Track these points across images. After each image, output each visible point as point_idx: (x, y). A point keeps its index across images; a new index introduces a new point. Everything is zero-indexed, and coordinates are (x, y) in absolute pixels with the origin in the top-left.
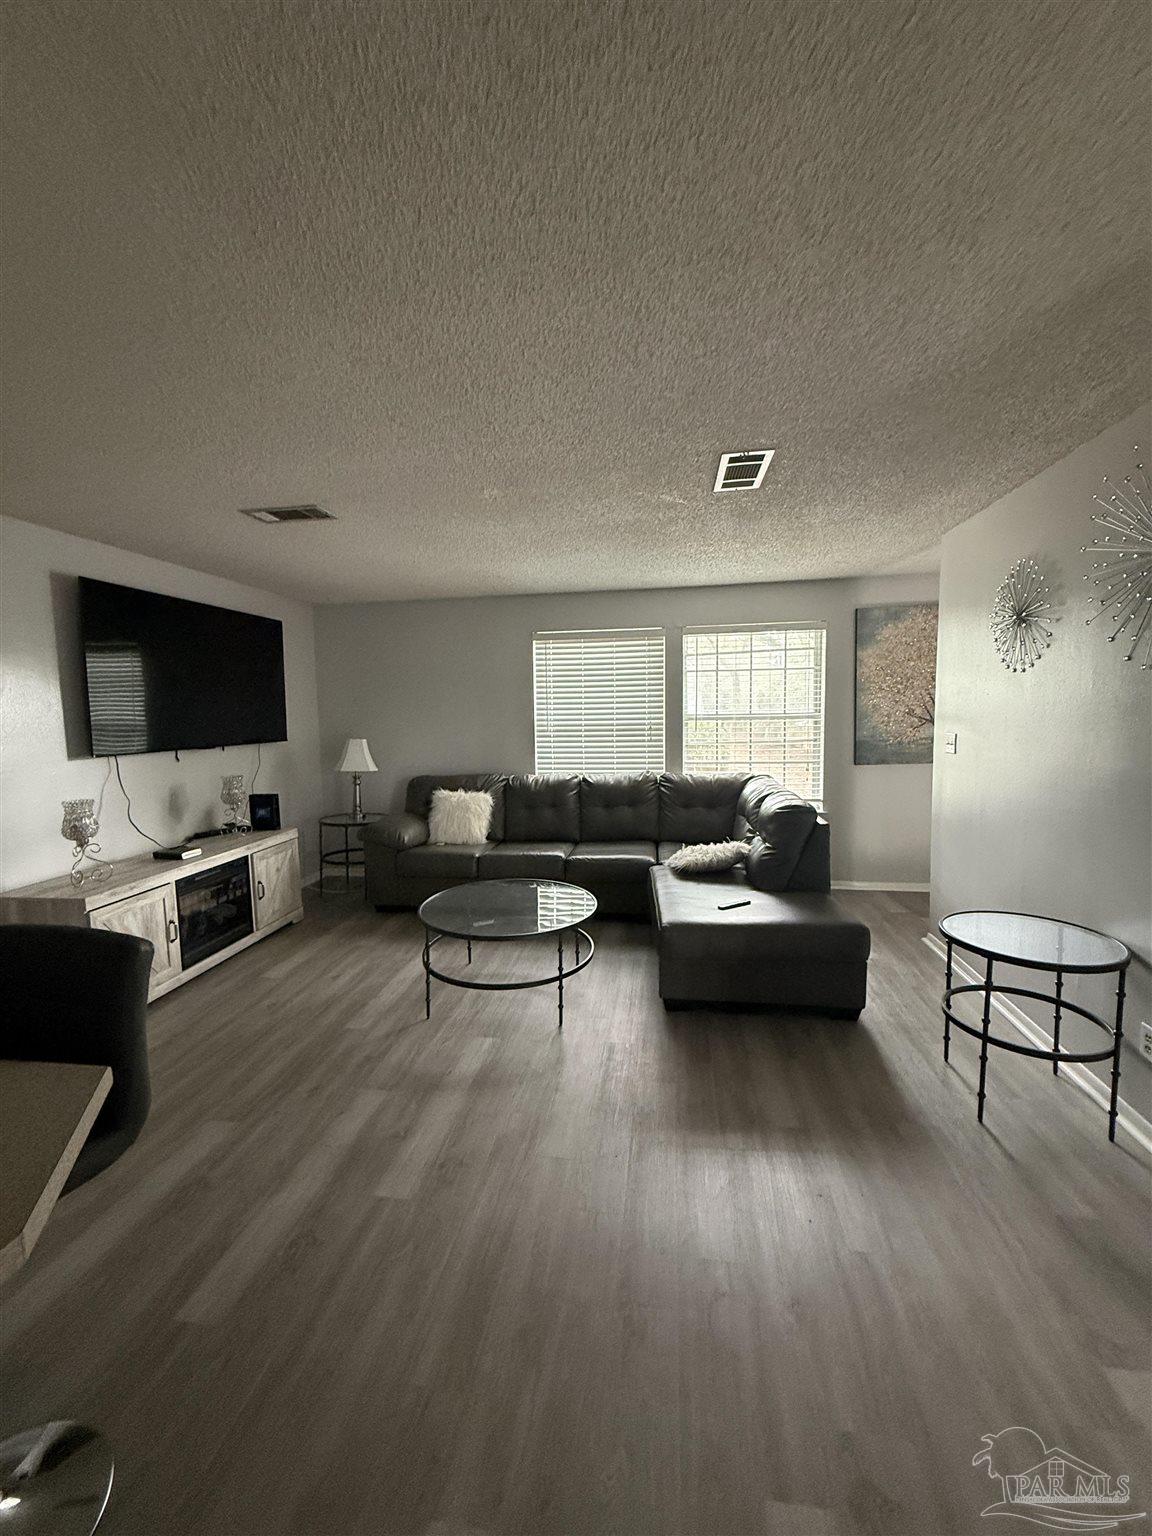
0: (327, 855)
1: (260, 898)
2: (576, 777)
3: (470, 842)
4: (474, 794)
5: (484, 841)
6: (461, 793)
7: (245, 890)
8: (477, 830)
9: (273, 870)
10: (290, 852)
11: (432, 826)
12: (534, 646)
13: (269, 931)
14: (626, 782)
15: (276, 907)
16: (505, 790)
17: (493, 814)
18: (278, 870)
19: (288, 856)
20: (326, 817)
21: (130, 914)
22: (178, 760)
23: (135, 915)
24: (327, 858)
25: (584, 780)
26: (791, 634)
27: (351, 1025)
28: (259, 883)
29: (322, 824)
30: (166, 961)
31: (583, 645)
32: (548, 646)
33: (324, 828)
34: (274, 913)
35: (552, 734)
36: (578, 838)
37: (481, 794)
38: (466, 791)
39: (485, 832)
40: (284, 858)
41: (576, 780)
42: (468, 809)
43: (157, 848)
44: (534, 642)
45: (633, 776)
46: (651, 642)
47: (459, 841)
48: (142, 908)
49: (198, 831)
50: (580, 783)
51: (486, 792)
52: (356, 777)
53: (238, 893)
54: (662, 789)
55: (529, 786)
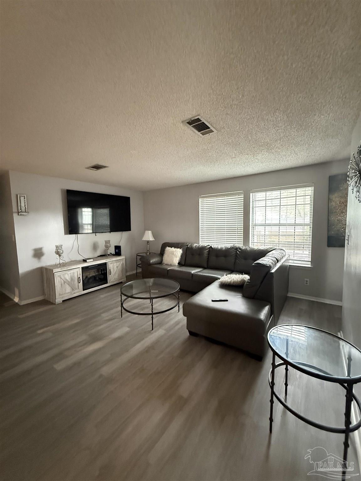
0: (138, 265)
1: (110, 274)
2: (209, 245)
3: (173, 265)
4: (176, 249)
5: (177, 264)
6: (173, 248)
7: (105, 272)
8: (175, 261)
9: (115, 267)
10: (121, 263)
11: (163, 258)
12: (200, 200)
13: (113, 284)
14: (224, 249)
15: (116, 277)
16: (187, 249)
17: (181, 256)
18: (117, 267)
19: (121, 264)
20: (139, 253)
21: (66, 275)
22: (96, 235)
23: (68, 275)
24: (139, 266)
25: (211, 246)
26: (298, 190)
27: (102, 315)
28: (110, 270)
29: (137, 255)
30: (77, 287)
31: (215, 199)
32: (204, 200)
33: (138, 256)
34: (115, 279)
35: (205, 230)
36: (206, 267)
37: (179, 249)
38: (174, 248)
39: (177, 262)
40: (120, 264)
41: (208, 247)
42: (173, 254)
43: (84, 258)
44: (200, 199)
45: (227, 246)
46: (239, 197)
47: (169, 264)
48: (70, 273)
49: (101, 254)
50: (210, 248)
51: (180, 249)
52: (148, 242)
53: (103, 272)
54: (238, 252)
55: (193, 248)
